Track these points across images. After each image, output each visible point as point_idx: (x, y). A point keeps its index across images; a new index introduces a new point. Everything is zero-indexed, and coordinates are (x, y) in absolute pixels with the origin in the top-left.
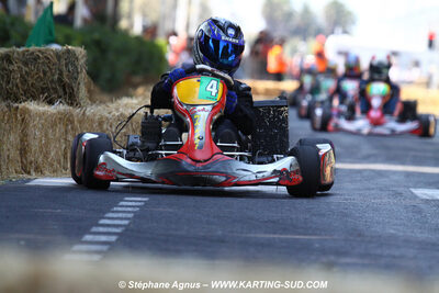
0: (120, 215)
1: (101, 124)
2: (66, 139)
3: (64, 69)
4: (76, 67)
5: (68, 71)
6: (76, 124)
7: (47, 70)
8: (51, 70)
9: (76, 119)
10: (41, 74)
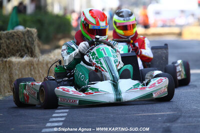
0: (62, 111)
1: (47, 65)
2: (31, 74)
3: (27, 40)
4: (33, 38)
5: (29, 40)
6: (35, 66)
7: (19, 41)
8: (20, 41)
9: (35, 63)
10: (16, 43)
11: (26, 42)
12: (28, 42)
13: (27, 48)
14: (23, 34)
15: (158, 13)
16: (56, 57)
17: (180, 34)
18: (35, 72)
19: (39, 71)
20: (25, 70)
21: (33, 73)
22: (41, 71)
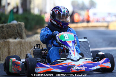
3: (18, 29)
4: (22, 28)
5: (20, 29)
6: (23, 44)
7: (13, 29)
8: (15, 29)
9: (23, 43)
10: (12, 31)
11: (18, 30)
12: (19, 30)
13: (19, 34)
14: (16, 25)
15: (95, 14)
16: (36, 39)
17: (107, 27)
18: (23, 48)
19: (25, 47)
20: (17, 46)
21: (22, 48)
22: (26, 47)
